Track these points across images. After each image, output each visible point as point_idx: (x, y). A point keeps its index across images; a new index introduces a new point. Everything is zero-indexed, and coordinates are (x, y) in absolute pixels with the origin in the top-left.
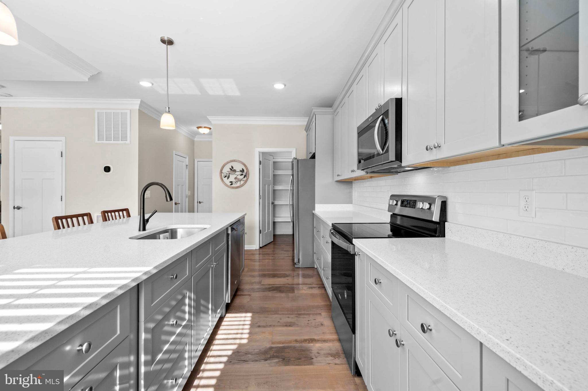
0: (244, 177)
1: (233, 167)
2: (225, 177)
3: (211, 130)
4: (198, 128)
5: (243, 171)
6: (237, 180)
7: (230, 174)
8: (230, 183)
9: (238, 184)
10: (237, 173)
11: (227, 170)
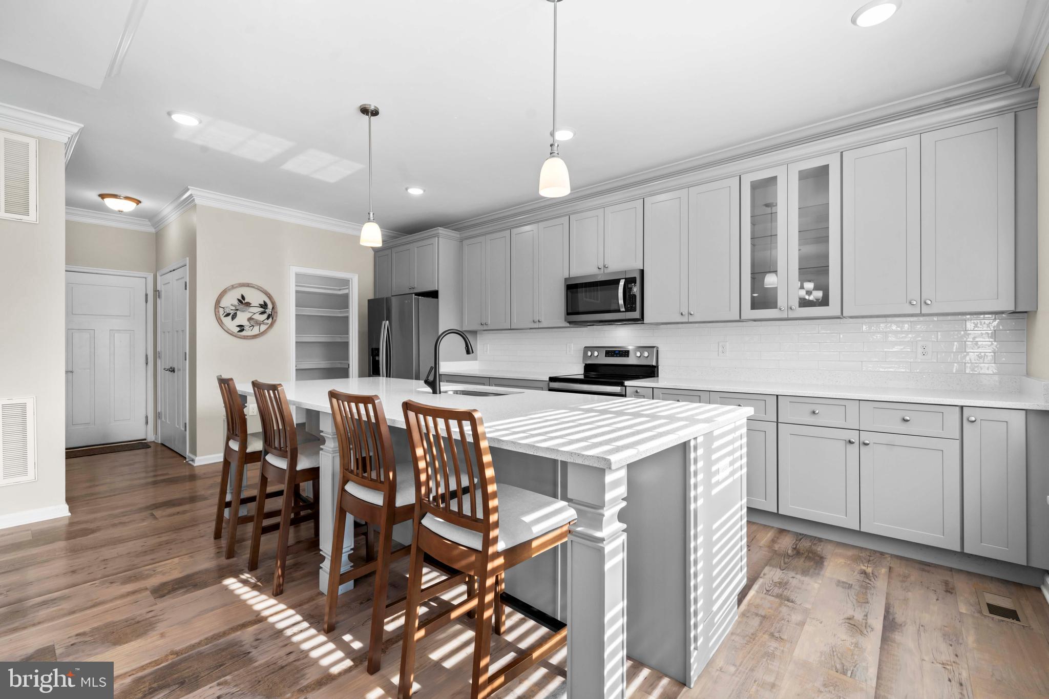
0: (268, 318)
1: (245, 297)
2: (228, 315)
3: (140, 204)
4: (102, 196)
5: (264, 306)
6: (252, 323)
7: (237, 310)
8: (238, 329)
9: (256, 330)
10: (252, 309)
11: (230, 301)
